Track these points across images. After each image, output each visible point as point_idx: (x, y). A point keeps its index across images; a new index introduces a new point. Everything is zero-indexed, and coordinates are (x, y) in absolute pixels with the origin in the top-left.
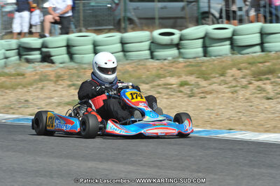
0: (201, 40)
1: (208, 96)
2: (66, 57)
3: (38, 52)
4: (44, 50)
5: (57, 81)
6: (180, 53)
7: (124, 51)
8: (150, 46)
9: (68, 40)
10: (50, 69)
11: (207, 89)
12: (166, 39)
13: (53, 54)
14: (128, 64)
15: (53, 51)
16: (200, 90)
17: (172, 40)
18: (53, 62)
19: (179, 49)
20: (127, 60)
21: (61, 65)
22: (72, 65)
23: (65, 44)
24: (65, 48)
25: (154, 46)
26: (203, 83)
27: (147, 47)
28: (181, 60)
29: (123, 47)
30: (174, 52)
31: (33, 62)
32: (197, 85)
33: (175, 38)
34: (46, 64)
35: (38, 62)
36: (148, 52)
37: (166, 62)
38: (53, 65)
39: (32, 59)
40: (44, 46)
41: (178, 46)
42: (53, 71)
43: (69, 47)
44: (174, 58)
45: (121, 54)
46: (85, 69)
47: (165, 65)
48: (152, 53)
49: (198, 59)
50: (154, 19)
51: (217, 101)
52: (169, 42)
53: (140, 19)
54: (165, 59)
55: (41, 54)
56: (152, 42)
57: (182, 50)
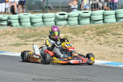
0: (77, 18)
1: (75, 43)
2: (18, 24)
3: (6, 21)
4: (9, 20)
5: (12, 34)
6: (68, 23)
7: (43, 21)
8: (55, 20)
9: (19, 16)
10: (11, 29)
11: (75, 40)
12: (62, 17)
13: (12, 22)
14: (45, 27)
15: (12, 21)
16: (72, 40)
17: (64, 17)
18: (12, 26)
19: (67, 21)
20: (45, 25)
21: (16, 27)
22: (21, 27)
23: (18, 18)
24: (18, 20)
25: (57, 19)
26: (74, 37)
27: (54, 20)
28: (68, 26)
29: (43, 20)
30: (65, 22)
31: (4, 26)
32: (71, 38)
33: (66, 16)
34: (9, 27)
35: (6, 26)
36: (54, 22)
37: (61, 27)
38: (12, 27)
39: (3, 25)
40: (9, 18)
41: (67, 20)
42: (12, 30)
43: (19, 19)
44: (65, 25)
45: (42, 23)
46: (26, 29)
47: (61, 28)
48: (55, 23)
49: (75, 26)
50: (59, 7)
51: (78, 45)
52: (63, 18)
53: (54, 7)
54: (61, 26)
55: (7, 22)
56: (56, 18)
57: (68, 22)
